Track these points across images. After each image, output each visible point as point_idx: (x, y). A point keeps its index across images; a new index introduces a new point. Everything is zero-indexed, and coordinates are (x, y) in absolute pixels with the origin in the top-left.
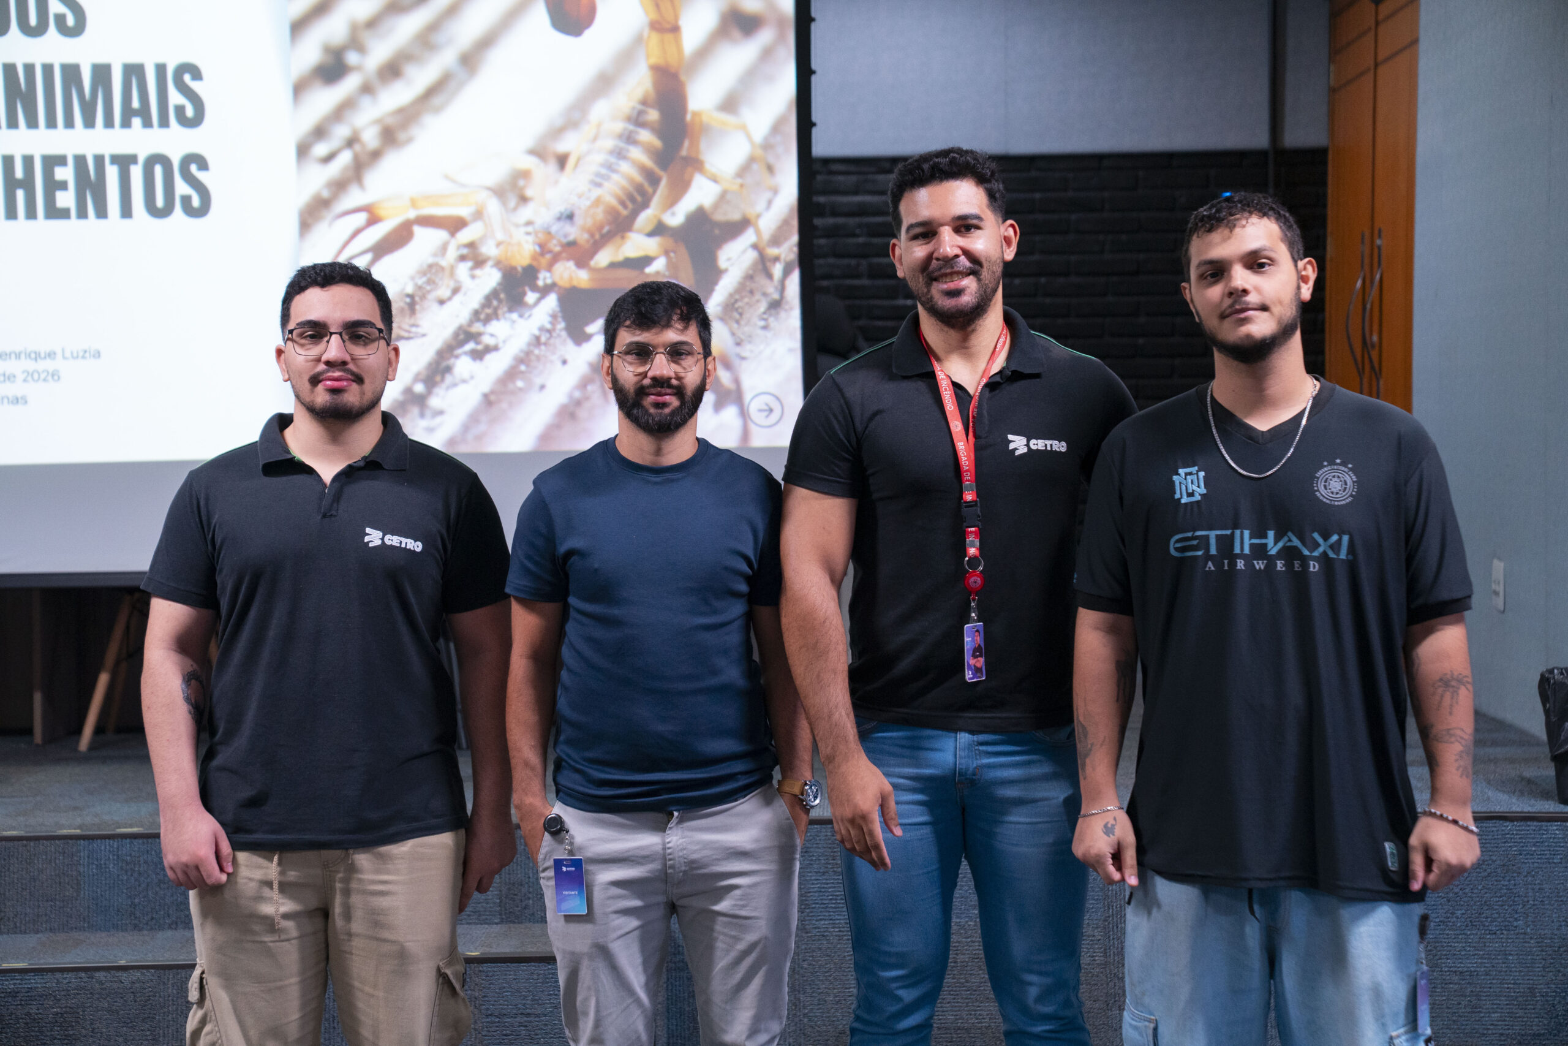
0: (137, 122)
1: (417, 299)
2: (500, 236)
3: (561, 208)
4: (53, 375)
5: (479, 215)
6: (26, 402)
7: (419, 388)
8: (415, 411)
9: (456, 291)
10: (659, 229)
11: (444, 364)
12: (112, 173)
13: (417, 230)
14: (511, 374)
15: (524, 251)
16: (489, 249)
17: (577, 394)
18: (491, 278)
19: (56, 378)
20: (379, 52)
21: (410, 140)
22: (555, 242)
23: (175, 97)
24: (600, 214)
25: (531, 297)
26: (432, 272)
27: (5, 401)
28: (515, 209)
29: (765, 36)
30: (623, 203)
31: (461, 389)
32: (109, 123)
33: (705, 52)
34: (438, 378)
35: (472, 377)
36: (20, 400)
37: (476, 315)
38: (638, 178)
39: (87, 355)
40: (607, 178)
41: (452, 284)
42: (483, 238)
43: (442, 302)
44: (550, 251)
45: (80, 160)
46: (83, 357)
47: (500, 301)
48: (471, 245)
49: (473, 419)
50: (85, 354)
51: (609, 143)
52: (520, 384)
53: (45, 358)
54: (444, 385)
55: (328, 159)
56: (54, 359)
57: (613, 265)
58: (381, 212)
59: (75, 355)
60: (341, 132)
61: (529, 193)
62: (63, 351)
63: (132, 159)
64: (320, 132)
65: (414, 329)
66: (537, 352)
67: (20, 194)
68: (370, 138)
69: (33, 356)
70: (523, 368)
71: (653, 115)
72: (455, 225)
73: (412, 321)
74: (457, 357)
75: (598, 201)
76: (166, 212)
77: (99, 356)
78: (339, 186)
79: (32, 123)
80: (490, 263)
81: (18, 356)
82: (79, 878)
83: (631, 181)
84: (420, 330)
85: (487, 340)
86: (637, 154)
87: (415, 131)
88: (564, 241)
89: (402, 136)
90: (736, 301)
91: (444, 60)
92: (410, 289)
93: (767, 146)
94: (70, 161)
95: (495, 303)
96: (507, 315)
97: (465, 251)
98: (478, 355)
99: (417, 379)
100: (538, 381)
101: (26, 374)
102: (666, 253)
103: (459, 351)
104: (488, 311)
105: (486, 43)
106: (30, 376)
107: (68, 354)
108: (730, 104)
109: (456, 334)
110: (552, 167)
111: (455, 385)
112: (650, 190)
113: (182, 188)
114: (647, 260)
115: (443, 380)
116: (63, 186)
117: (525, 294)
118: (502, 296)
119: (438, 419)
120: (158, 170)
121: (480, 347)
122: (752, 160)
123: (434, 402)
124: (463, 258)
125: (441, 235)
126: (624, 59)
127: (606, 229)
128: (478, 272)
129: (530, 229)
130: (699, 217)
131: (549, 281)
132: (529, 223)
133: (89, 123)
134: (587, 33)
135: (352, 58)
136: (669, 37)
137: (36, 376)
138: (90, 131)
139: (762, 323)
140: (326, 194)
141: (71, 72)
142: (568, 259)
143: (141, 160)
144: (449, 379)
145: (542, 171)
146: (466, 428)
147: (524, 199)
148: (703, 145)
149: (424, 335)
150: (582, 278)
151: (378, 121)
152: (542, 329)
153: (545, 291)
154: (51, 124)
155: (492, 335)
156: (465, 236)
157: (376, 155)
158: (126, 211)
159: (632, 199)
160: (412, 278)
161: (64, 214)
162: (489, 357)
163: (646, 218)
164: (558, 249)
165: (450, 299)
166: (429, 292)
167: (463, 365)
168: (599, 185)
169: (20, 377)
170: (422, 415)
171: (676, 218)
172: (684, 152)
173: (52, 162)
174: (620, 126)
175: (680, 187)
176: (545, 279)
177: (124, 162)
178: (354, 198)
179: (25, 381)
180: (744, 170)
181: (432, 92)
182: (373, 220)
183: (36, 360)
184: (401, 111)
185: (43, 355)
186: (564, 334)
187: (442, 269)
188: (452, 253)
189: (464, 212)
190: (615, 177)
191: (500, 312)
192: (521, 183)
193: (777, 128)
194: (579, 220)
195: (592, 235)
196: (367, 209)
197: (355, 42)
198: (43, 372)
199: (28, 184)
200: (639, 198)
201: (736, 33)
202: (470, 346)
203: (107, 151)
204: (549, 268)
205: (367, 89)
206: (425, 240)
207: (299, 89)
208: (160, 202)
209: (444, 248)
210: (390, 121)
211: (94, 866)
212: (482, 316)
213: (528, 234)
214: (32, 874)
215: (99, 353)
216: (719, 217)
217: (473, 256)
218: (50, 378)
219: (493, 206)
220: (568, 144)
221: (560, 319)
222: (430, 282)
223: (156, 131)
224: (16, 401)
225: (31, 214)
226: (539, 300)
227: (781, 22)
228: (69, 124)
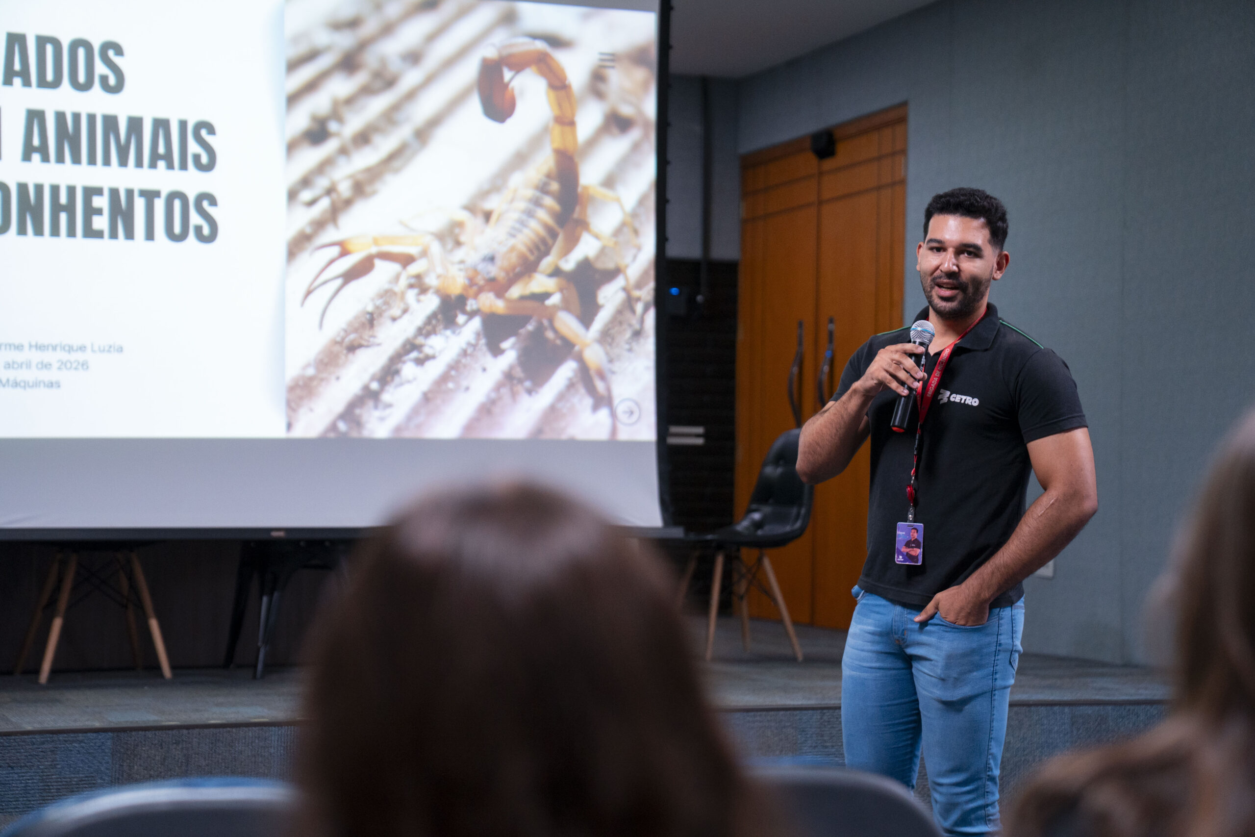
0: (161, 164)
1: (375, 316)
2: (439, 270)
3: (485, 251)
4: (83, 365)
5: (424, 253)
6: (59, 386)
7: (375, 386)
8: (371, 403)
9: (405, 311)
10: (556, 272)
11: (394, 368)
12: (140, 204)
13: (378, 263)
14: (444, 378)
15: (457, 283)
16: (431, 281)
17: (493, 395)
18: (432, 303)
19: (85, 367)
20: (354, 123)
21: (374, 193)
22: (479, 277)
23: (193, 147)
24: (514, 258)
25: (461, 319)
26: (387, 295)
27: (42, 385)
28: (451, 251)
29: (635, 134)
30: (531, 251)
31: (406, 388)
32: (139, 164)
33: (593, 142)
34: (389, 378)
35: (415, 379)
36: (54, 385)
37: (420, 331)
38: (542, 232)
39: (112, 349)
40: (520, 231)
41: (402, 306)
42: (427, 272)
43: (394, 319)
44: (476, 284)
45: (114, 193)
46: (109, 351)
47: (438, 321)
48: (418, 277)
49: (415, 412)
50: (110, 349)
51: (522, 205)
52: (451, 385)
53: (77, 350)
54: (393, 385)
55: (312, 203)
56: (84, 351)
57: (523, 298)
58: (350, 247)
59: (102, 349)
60: (322, 183)
61: (463, 239)
62: (92, 345)
63: (157, 194)
64: (306, 182)
65: (372, 340)
66: (464, 361)
67: (63, 217)
68: (345, 189)
69: (67, 348)
70: (453, 373)
71: (555, 186)
72: (406, 260)
73: (371, 333)
74: (404, 362)
75: (512, 249)
76: (181, 238)
77: (122, 351)
78: (319, 225)
79: (76, 160)
80: (431, 291)
81: (54, 348)
82: (270, 758)
83: (538, 235)
84: (377, 341)
85: (427, 350)
86: (542, 214)
87: (378, 186)
88: (487, 277)
89: (368, 189)
90: (609, 329)
91: (402, 134)
92: (370, 308)
93: (634, 215)
94: (106, 193)
95: (434, 322)
96: (443, 332)
97: (413, 281)
98: (420, 362)
99: (373, 378)
100: (464, 383)
101: (60, 363)
102: (561, 290)
103: (406, 358)
104: (429, 328)
105: (435, 122)
106: (63, 365)
107: (96, 348)
108: (610, 182)
109: (404, 345)
110: (479, 220)
111: (401, 384)
112: (550, 241)
113: (195, 219)
114: (547, 295)
115: (392, 380)
116: (99, 212)
117: (456, 316)
118: (440, 316)
119: (388, 411)
120: (177, 204)
121: (421, 356)
122: (623, 225)
123: (386, 397)
124: (411, 286)
125: (395, 267)
126: (535, 143)
127: (518, 270)
128: (422, 297)
129: (462, 266)
130: (585, 265)
131: (475, 307)
132: (462, 262)
133: (123, 162)
134: (509, 121)
135: (333, 126)
136: (567, 129)
137: (69, 365)
138: (123, 169)
139: (627, 347)
140: (308, 230)
141: (111, 122)
142: (490, 291)
143: (164, 195)
144: (397, 380)
145: (473, 223)
146: (409, 418)
147: (458, 244)
148: (590, 211)
149: (379, 345)
150: (499, 306)
151: (351, 176)
152: (469, 344)
153: (472, 315)
154: (92, 161)
155: (431, 347)
156: (414, 269)
157: (348, 203)
158: (150, 235)
159: (538, 248)
160: (373, 300)
161: (99, 234)
162: (429, 364)
163: (547, 263)
164: (482, 283)
165: (400, 317)
166: (384, 311)
167: (408, 369)
168: (513, 236)
169: (56, 365)
170: (376, 407)
171: (569, 264)
172: (576, 215)
173: (91, 192)
174: (530, 193)
175: (572, 242)
176: (472, 305)
177: (150, 196)
178: (330, 235)
179: (59, 368)
180: (618, 232)
181: (392, 157)
182: (344, 253)
183: (69, 352)
184: (369, 170)
185: (75, 348)
186: (485, 348)
187: (395, 294)
188: (403, 282)
189: (413, 250)
190: (526, 231)
191: (438, 329)
192: (457, 231)
193: (641, 202)
194: (499, 262)
195: (507, 273)
196: (340, 244)
197: (337, 113)
198: (75, 361)
199: (70, 209)
200: (542, 248)
201: (615, 130)
202: (414, 355)
203: (137, 187)
204: (476, 296)
205: (343, 151)
206: (384, 271)
207: (292, 147)
208: (177, 229)
209: (397, 278)
210: (360, 177)
211: (282, 748)
212: (424, 332)
213: (461, 270)
214: (233, 755)
215: (121, 348)
216: (600, 265)
217: (419, 285)
218: (80, 367)
219: (435, 248)
220: (493, 203)
221: (481, 336)
222: (386, 303)
223: (177, 173)
224: (51, 385)
225: (71, 233)
226: (466, 322)
227: (646, 124)
228: (107, 162)
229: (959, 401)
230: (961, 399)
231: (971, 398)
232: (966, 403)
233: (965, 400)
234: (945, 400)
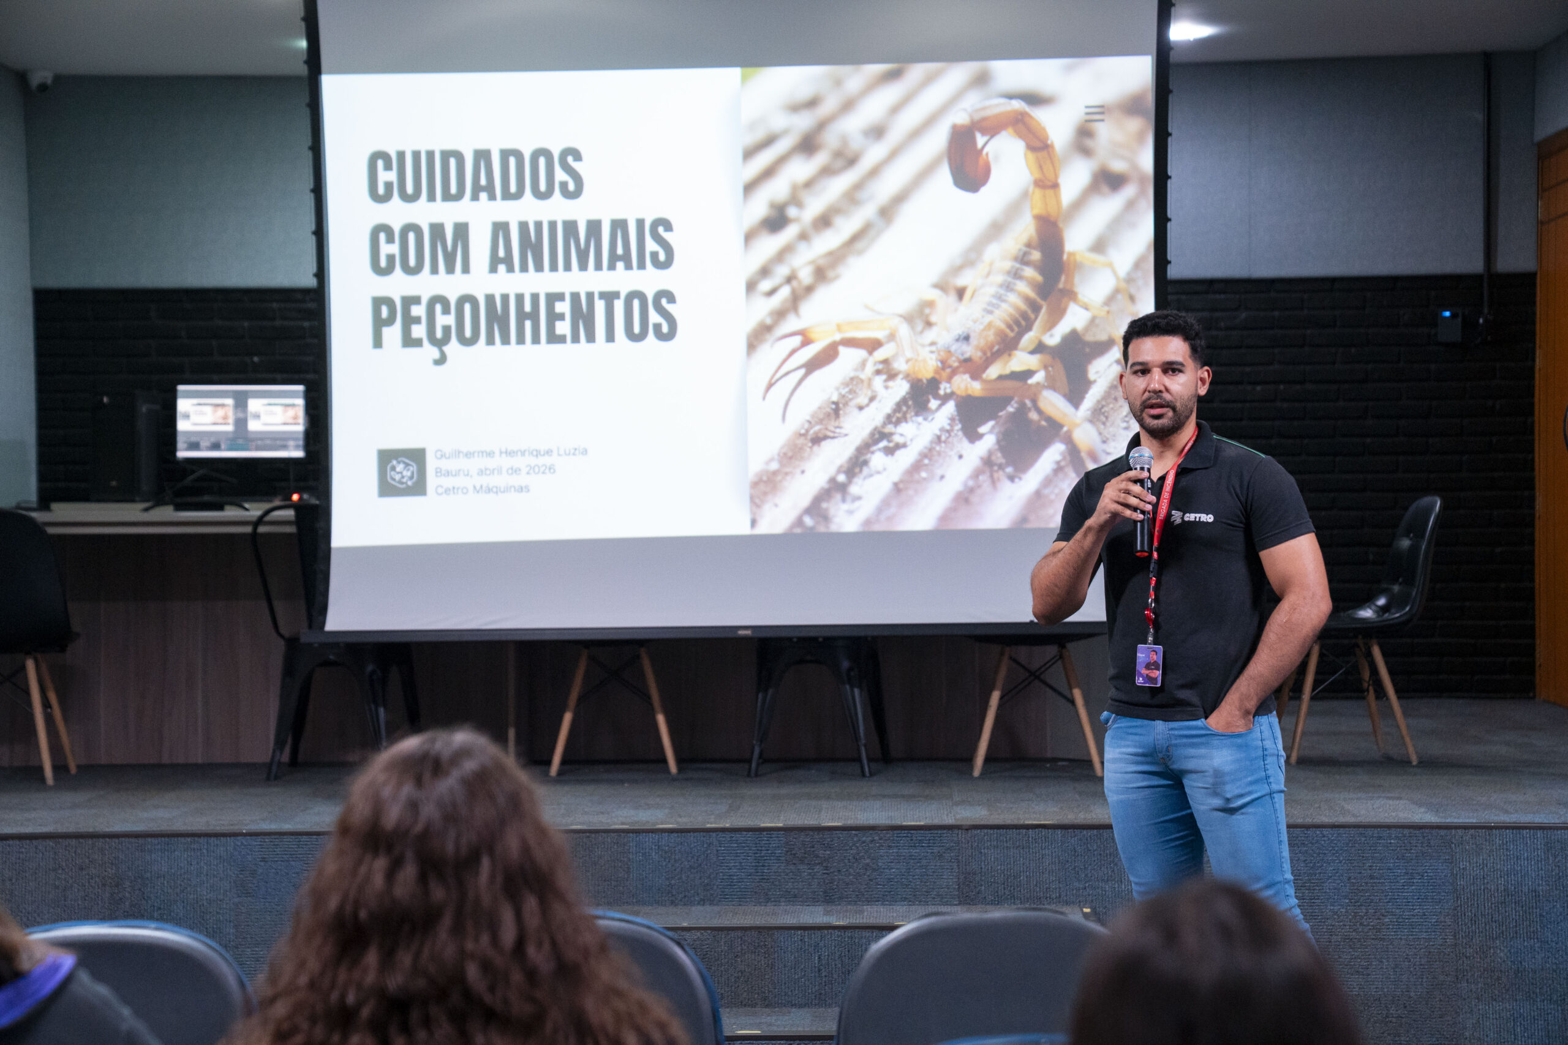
0: (620, 265)
1: (841, 405)
2: (909, 354)
3: (959, 331)
4: (550, 469)
5: (892, 337)
6: (528, 491)
7: (842, 478)
8: (838, 497)
9: (872, 399)
10: (1040, 348)
11: (862, 459)
12: (600, 306)
13: (842, 350)
14: (917, 467)
15: (928, 366)
16: (900, 365)
17: (971, 483)
18: (901, 388)
19: (552, 471)
20: (814, 206)
21: (837, 277)
22: (954, 359)
23: (651, 245)
24: (991, 336)
25: (933, 404)
26: (853, 384)
27: (513, 489)
28: (922, 332)
29: (1129, 191)
30: (1010, 327)
31: (876, 478)
32: (598, 267)
33: (1079, 204)
34: (857, 470)
35: (885, 469)
36: (524, 489)
37: (889, 419)
38: (1023, 306)
39: (577, 452)
40: (997, 307)
41: (869, 394)
42: (895, 356)
43: (861, 408)
44: (950, 367)
45: (575, 297)
46: (574, 454)
47: (908, 407)
48: (886, 362)
49: (886, 503)
50: (575, 452)
51: (1000, 278)
52: (924, 474)
53: (544, 455)
54: (862, 476)
55: (771, 293)
56: (551, 455)
57: (1001, 378)
58: (813, 336)
59: (567, 452)
60: (782, 271)
61: (933, 319)
62: (558, 449)
63: (616, 295)
64: (765, 272)
65: (838, 430)
66: (938, 448)
67: (528, 324)
68: (806, 276)
69: (535, 453)
70: (926, 461)
71: (1036, 255)
72: (873, 345)
73: (837, 424)
74: (873, 453)
75: (990, 325)
76: (640, 337)
77: (586, 453)
78: (780, 315)
79: (539, 268)
80: (901, 376)
81: (523, 453)
82: (629, 863)
83: (1017, 309)
84: (843, 431)
85: (897, 439)
86: (1022, 287)
87: (841, 270)
88: (962, 358)
89: (830, 274)
90: (1103, 407)
91: (867, 212)
92: (835, 398)
93: (1129, 280)
94: (568, 297)
95: (904, 409)
96: (914, 419)
97: (880, 367)
98: (890, 451)
99: (839, 471)
100: (939, 472)
101: (529, 468)
102: (1046, 367)
103: (875, 448)
104: (899, 415)
105: (900, 199)
106: (532, 470)
107: (562, 452)
108: (1099, 246)
109: (872, 434)
110: (952, 298)
111: (871, 476)
112: (1033, 316)
113: (654, 317)
114: (1030, 373)
115: (861, 471)
116: (561, 317)
117: (928, 401)
118: (910, 403)
119: (857, 504)
120: (636, 303)
121: (891, 445)
122: (1117, 291)
123: (854, 489)
124: (878, 372)
125: (862, 353)
126: (1012, 211)
127: (996, 348)
128: (890, 384)
129: (933, 348)
130: (1073, 339)
131: (948, 391)
132: (933, 344)
133: (583, 267)
134: (983, 190)
135: (792, 212)
136: (1050, 192)
137: (537, 470)
138: (583, 273)
139: (1125, 425)
140: (769, 321)
141: (571, 227)
142: (965, 373)
143: (623, 296)
144: (865, 470)
145: (944, 302)
146: (880, 510)
147: (929, 324)
148: (1077, 279)
149: (846, 435)
150: (976, 388)
151: (812, 262)
152: (942, 430)
153: (945, 399)
154: (554, 268)
155: (902, 435)
156: (880, 354)
157: (809, 289)
158: (610, 337)
159: (1017, 323)
160: (837, 389)
161: (562, 339)
162: (899, 453)
163: (1029, 339)
164: (956, 364)
165: (867, 405)
166: (851, 400)
167: (877, 459)
168: (990, 312)
169: (525, 470)
170: (844, 500)
171: (1053, 339)
172: (1061, 285)
173: (554, 298)
174: (1008, 264)
175: (1058, 314)
176: (945, 389)
177: (609, 297)
178: (792, 324)
179: (528, 473)
180: (1110, 300)
181: (855, 238)
182: (807, 342)
183: (537, 456)
184: (830, 254)
185: (542, 453)
186: (960, 434)
187: (862, 381)
188: (870, 368)
189: (880, 335)
190: (1004, 306)
191: (908, 416)
192: (927, 311)
193: (1137, 265)
194: (974, 341)
195: (984, 353)
196: (802, 333)
197: (795, 199)
198: (543, 465)
199: (534, 316)
200: (1023, 323)
201: (1105, 189)
202: (884, 444)
203: (596, 290)
204: (949, 380)
205: (803, 237)
206: (849, 359)
207: (749, 237)
208: (637, 329)
209: (863, 364)
210: (821, 262)
211: (641, 854)
212: (894, 420)
213: (932, 352)
214: (593, 860)
215: (586, 451)
216: (1089, 338)
217: (887, 371)
218: (547, 471)
219: (904, 330)
220: (964, 279)
221: (957, 422)
222: (850, 392)
223: (635, 272)
224: (521, 489)
225: (536, 340)
226: (940, 406)
227: (1142, 180)
228: (568, 267)
229: (1194, 520)
230: (1196, 518)
231: (1205, 515)
232: (1201, 520)
233: (1200, 518)
234: (1179, 521)
